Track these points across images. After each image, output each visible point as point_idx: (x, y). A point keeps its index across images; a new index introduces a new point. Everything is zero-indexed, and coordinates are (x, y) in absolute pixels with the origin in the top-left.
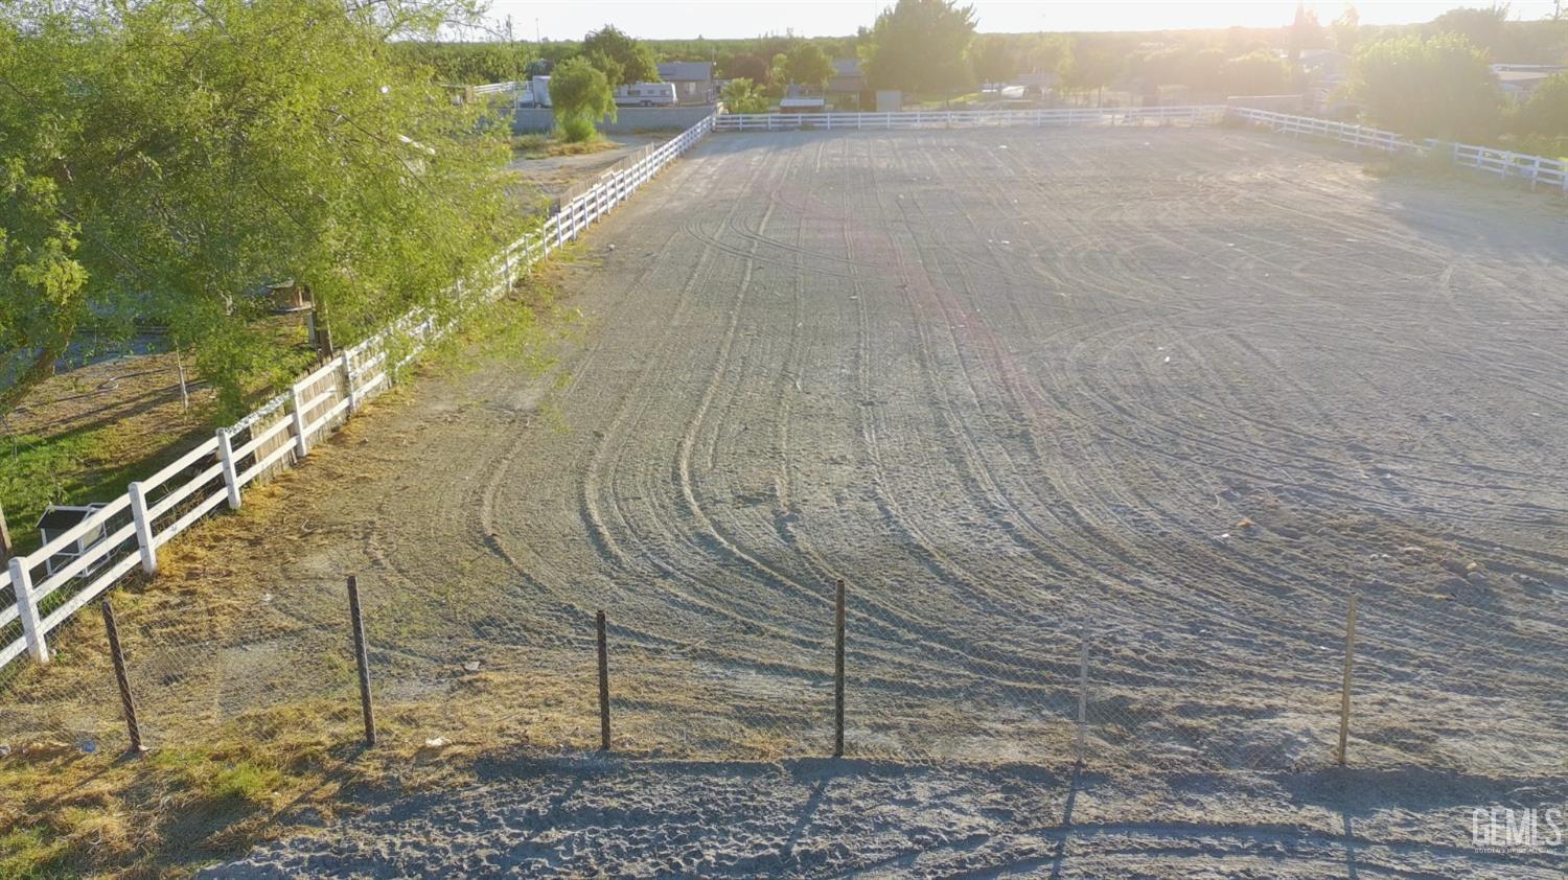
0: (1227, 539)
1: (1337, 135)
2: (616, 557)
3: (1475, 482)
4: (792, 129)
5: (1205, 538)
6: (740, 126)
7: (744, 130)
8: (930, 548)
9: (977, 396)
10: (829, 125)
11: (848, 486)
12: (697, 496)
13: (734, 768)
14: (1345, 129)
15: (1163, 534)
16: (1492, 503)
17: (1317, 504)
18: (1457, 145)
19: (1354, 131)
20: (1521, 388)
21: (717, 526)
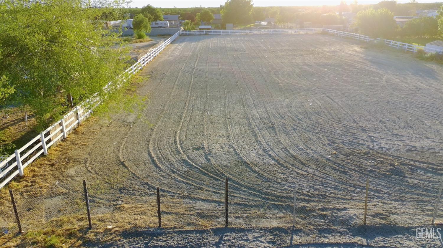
0: (330, 157)
1: (353, 37)
2: (160, 167)
3: (395, 139)
4: (202, 35)
5: (324, 157)
6: (188, 34)
7: (189, 35)
8: (249, 162)
9: (259, 116)
10: (213, 34)
11: (225, 144)
12: (182, 148)
13: (197, 232)
14: (355, 35)
15: (313, 156)
16: (400, 145)
17: (353, 146)
18: (386, 40)
19: (357, 36)
20: (406, 111)
21: (188, 157)
